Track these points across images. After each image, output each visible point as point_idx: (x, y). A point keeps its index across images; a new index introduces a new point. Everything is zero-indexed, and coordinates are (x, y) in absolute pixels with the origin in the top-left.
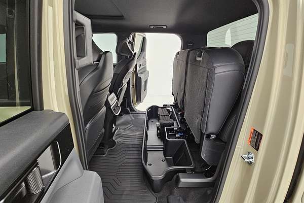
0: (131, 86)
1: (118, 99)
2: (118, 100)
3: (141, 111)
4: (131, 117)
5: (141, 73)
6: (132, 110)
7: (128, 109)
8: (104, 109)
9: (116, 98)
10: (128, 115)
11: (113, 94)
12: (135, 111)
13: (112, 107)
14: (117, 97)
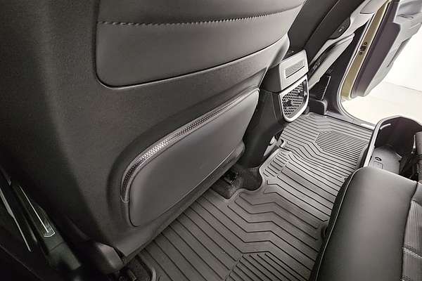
0: (358, 48)
1: (310, 74)
2: (309, 78)
3: (354, 118)
4: (323, 123)
5: (403, 16)
6: (333, 108)
7: (325, 104)
8: (253, 96)
9: (306, 70)
10: (318, 118)
11: (301, 57)
12: (337, 112)
13: (282, 95)
14: (310, 68)
